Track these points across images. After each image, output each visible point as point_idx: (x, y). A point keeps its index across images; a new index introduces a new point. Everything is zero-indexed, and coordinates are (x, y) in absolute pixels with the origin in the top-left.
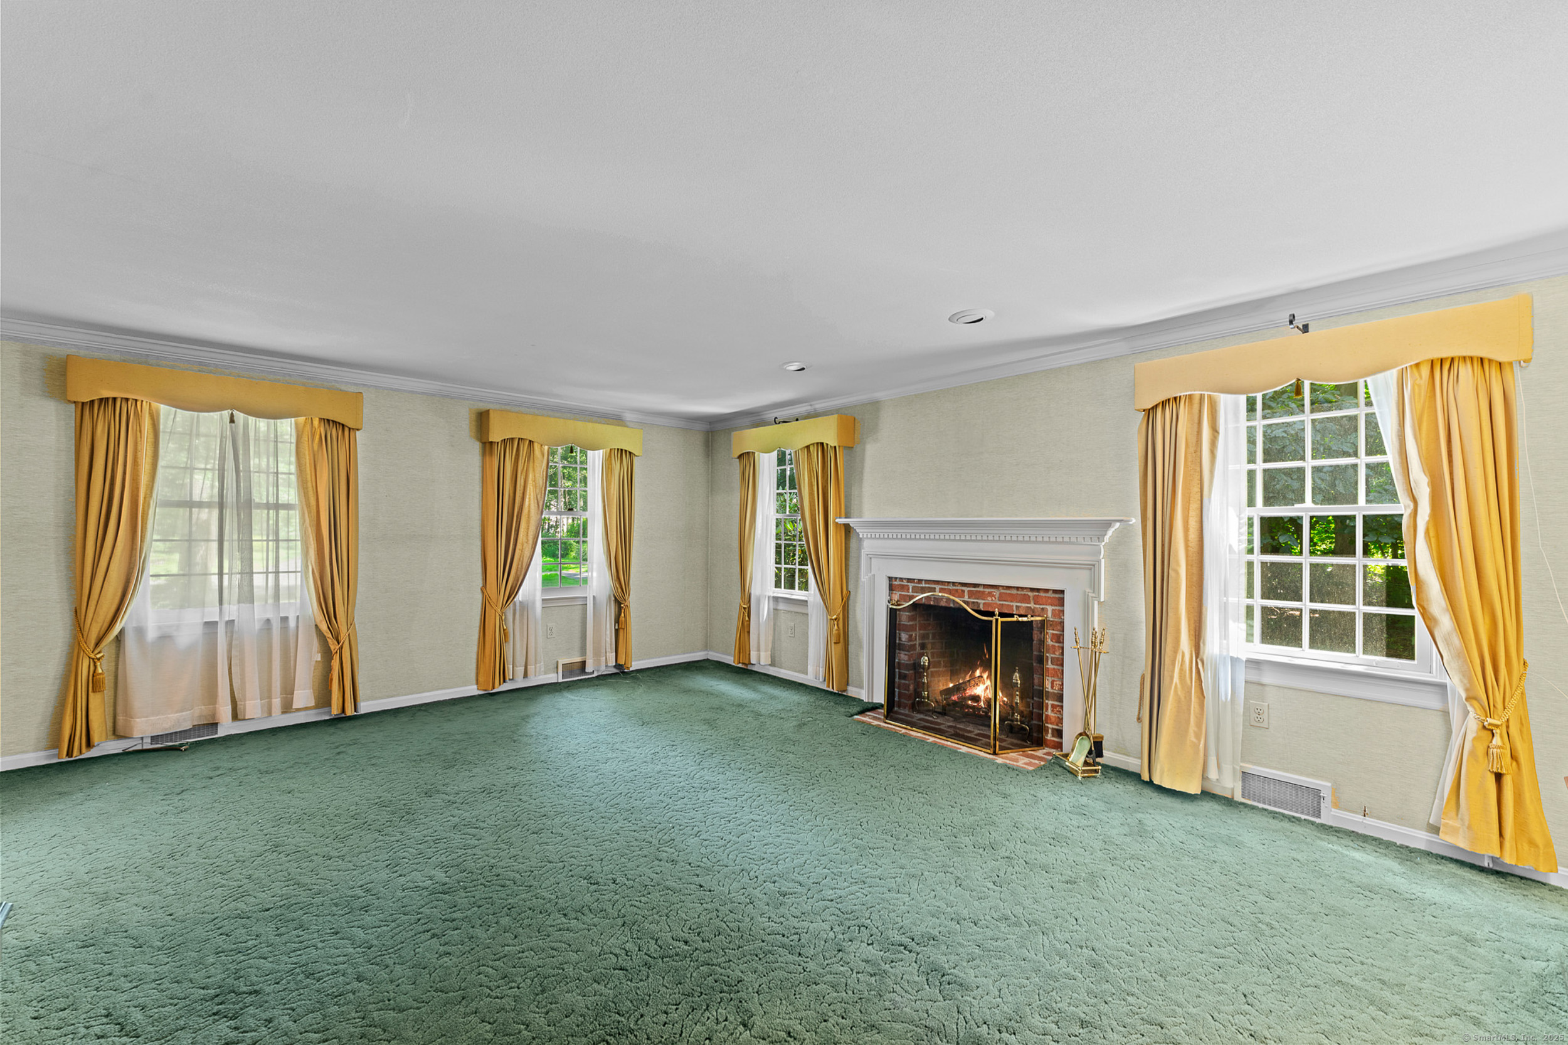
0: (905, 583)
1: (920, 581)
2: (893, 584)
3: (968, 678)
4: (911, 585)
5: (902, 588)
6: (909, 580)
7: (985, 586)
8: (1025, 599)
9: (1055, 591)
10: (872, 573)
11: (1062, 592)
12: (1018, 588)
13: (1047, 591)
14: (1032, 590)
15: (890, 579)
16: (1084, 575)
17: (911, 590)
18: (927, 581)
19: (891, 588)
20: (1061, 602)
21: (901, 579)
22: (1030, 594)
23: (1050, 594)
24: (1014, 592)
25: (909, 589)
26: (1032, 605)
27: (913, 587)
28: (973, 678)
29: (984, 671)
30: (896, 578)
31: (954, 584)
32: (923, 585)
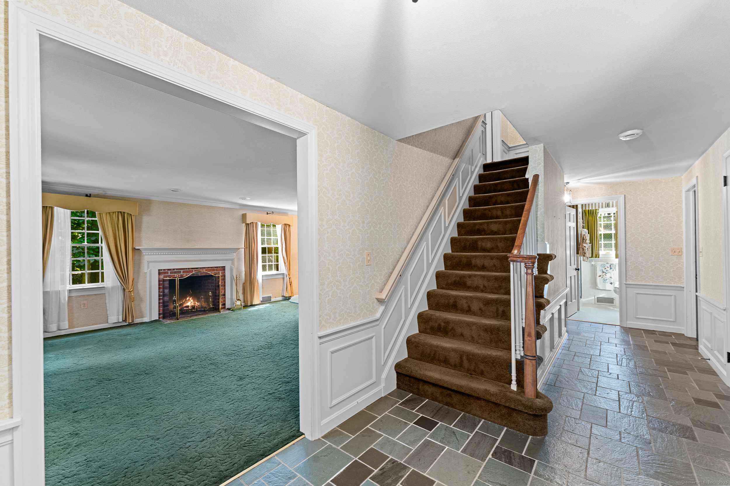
0: (166, 271)
1: (174, 269)
2: (160, 272)
3: (184, 301)
4: (169, 272)
5: (165, 273)
6: (168, 270)
7: (200, 268)
8: (214, 270)
9: (222, 267)
10: (150, 269)
11: (224, 267)
12: (211, 267)
13: (220, 267)
14: (216, 267)
15: (159, 270)
16: (230, 262)
17: (169, 273)
18: (177, 269)
19: (159, 274)
20: (224, 270)
21: (164, 270)
22: (215, 268)
23: (221, 268)
24: (210, 269)
25: (168, 273)
26: (216, 272)
27: (170, 272)
28: (186, 301)
29: (190, 298)
30: (161, 270)
31: (189, 269)
32: (175, 271)
